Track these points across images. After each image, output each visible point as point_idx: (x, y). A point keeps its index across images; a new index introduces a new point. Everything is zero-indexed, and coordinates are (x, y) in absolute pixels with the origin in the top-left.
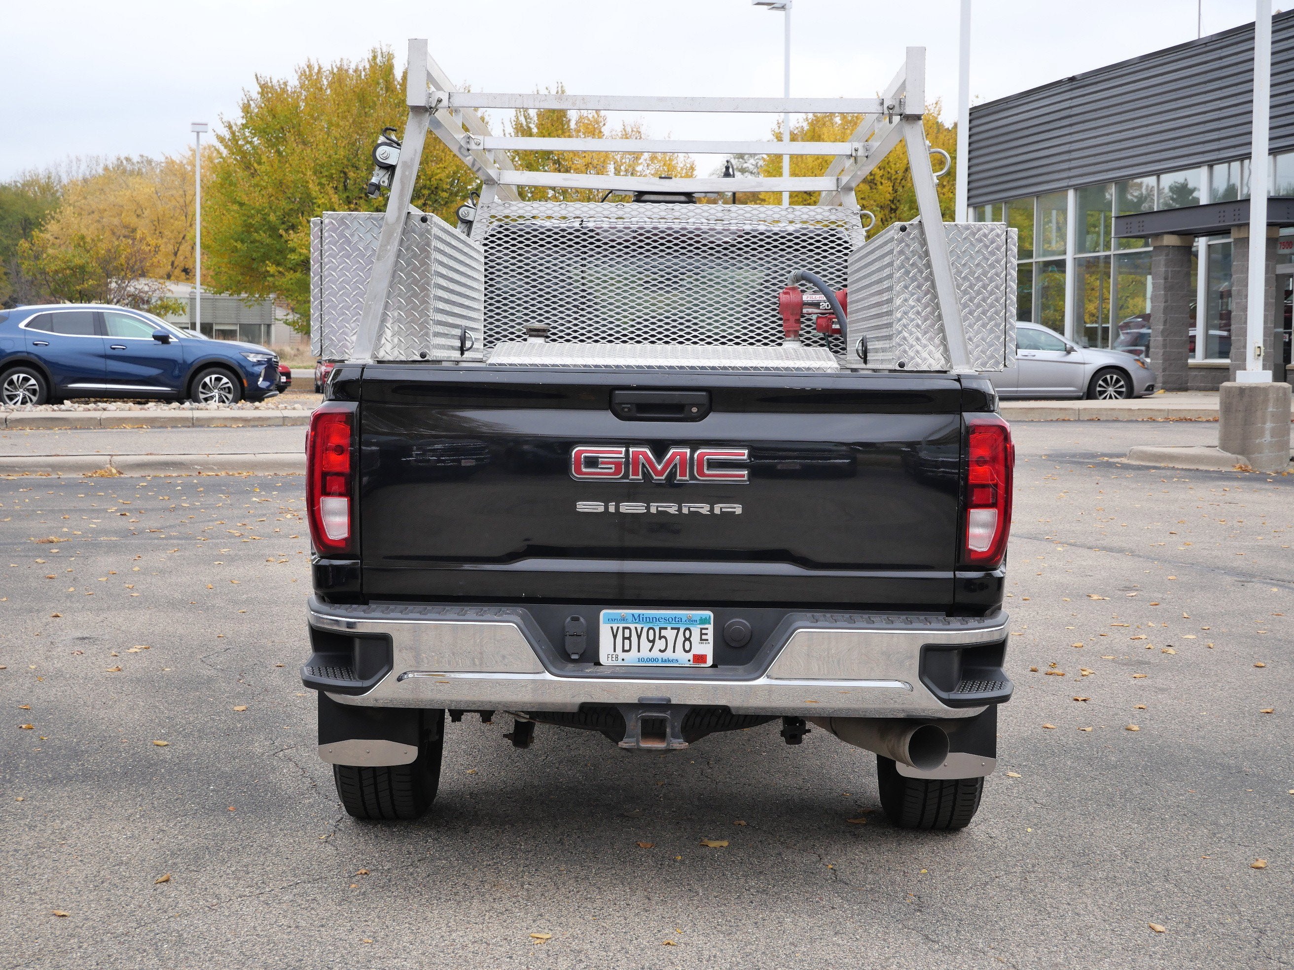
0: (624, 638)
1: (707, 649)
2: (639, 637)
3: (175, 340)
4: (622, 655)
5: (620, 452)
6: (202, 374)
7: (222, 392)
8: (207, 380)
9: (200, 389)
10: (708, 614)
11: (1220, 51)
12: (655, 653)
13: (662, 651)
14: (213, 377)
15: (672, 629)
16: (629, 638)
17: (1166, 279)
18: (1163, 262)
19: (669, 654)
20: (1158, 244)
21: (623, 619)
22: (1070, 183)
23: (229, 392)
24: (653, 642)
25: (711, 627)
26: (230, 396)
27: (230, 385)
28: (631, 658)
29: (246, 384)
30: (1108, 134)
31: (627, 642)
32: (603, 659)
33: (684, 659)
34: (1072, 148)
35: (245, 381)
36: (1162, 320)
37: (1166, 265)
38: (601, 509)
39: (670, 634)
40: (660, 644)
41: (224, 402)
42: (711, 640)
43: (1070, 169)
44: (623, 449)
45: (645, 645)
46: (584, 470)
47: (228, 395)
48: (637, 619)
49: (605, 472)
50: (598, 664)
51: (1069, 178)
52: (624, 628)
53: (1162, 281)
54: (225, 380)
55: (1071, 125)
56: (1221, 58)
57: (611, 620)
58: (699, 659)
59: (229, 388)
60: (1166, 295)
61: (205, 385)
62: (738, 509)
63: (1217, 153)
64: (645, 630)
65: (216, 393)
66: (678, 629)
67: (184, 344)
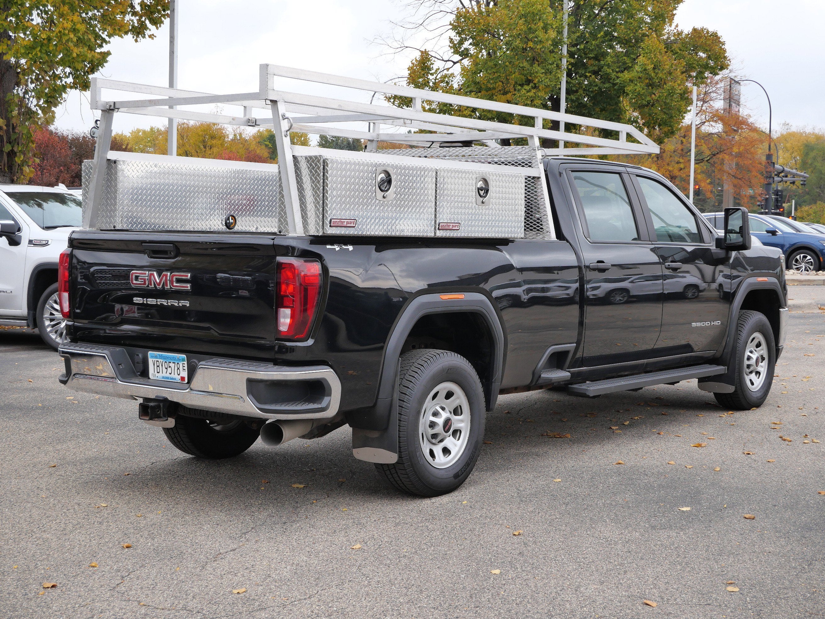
0: (157, 366)
3: (780, 233)
4: (157, 374)
5: (145, 274)
6: (795, 254)
7: (807, 265)
8: (798, 257)
9: (794, 262)
10: (184, 356)
12: (168, 375)
14: (802, 255)
16: (158, 366)
23: (811, 265)
25: (186, 363)
26: (812, 267)
27: (812, 260)
28: (160, 376)
29: (822, 260)
32: (151, 376)
35: (821, 258)
40: (169, 369)
41: (808, 271)
45: (165, 370)
46: (134, 282)
47: (810, 267)
48: (161, 357)
50: (149, 378)
54: (809, 257)
57: (152, 357)
58: (183, 378)
59: (811, 262)
61: (797, 261)
65: (803, 265)
67: (785, 235)
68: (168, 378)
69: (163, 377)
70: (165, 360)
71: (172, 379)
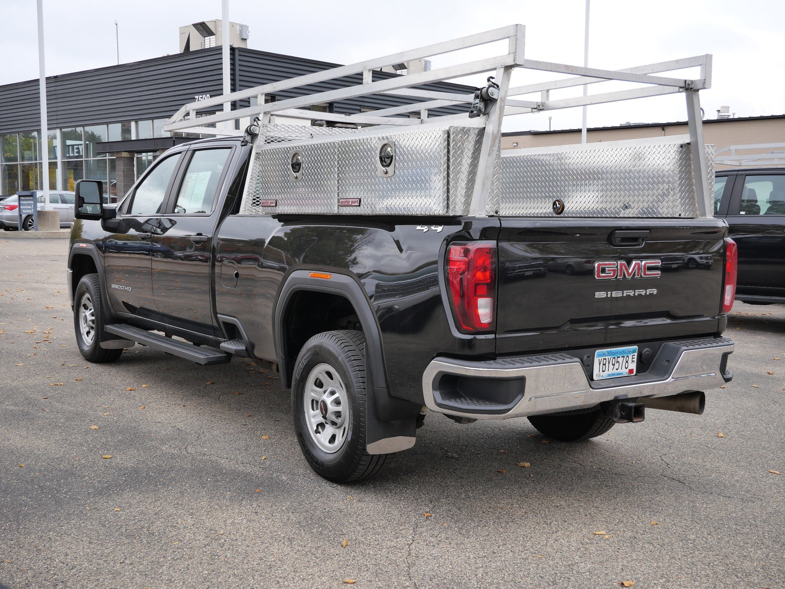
0: (604, 364)
1: (633, 366)
2: (609, 363)
4: (602, 374)
10: (636, 347)
11: (138, 70)
12: (615, 371)
13: (617, 369)
15: (622, 357)
16: (605, 364)
17: (124, 172)
18: (122, 165)
19: (620, 371)
20: (119, 156)
21: (604, 355)
22: (58, 126)
24: (614, 365)
25: (636, 354)
28: (605, 375)
30: (78, 104)
31: (604, 366)
33: (625, 372)
34: (57, 110)
36: (123, 190)
37: (124, 166)
38: (605, 296)
39: (620, 360)
40: (617, 365)
42: (635, 361)
43: (57, 119)
44: (615, 262)
45: (611, 366)
48: (609, 354)
49: (609, 275)
51: (57, 123)
52: (604, 359)
53: (122, 173)
55: (56, 99)
56: (139, 73)
57: (599, 356)
58: (631, 371)
60: (124, 179)
62: (654, 291)
63: (140, 116)
64: (612, 359)
66: (624, 357)
68: (614, 374)
69: (609, 375)
70: (614, 356)
71: (619, 374)
